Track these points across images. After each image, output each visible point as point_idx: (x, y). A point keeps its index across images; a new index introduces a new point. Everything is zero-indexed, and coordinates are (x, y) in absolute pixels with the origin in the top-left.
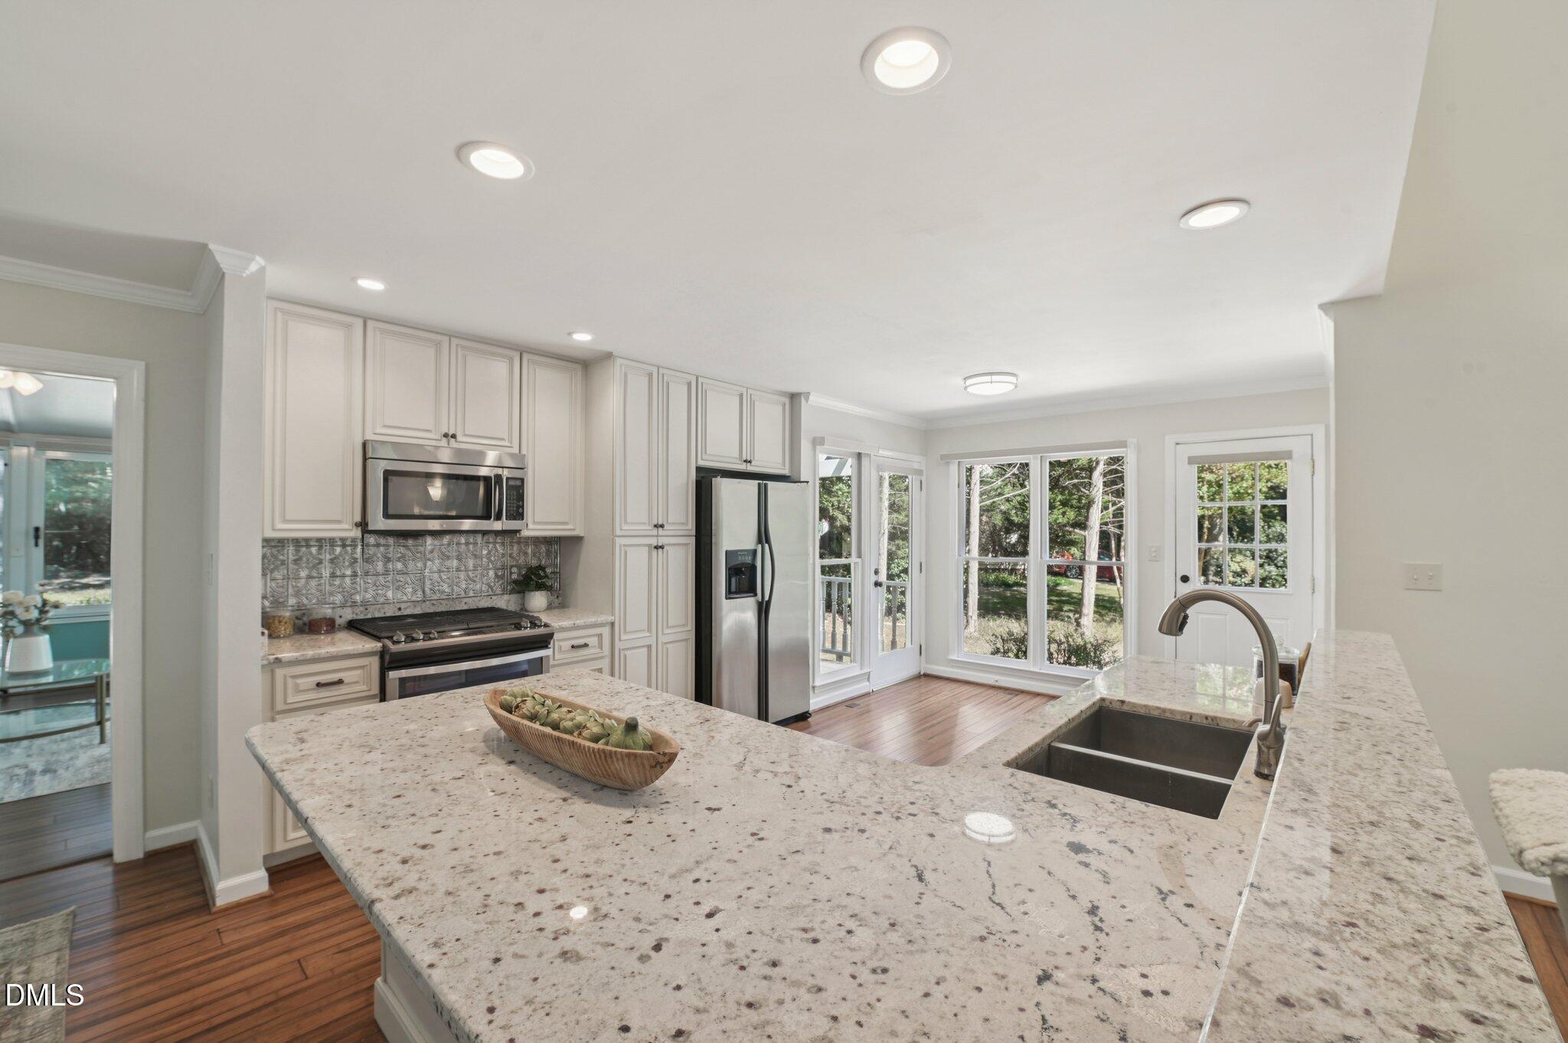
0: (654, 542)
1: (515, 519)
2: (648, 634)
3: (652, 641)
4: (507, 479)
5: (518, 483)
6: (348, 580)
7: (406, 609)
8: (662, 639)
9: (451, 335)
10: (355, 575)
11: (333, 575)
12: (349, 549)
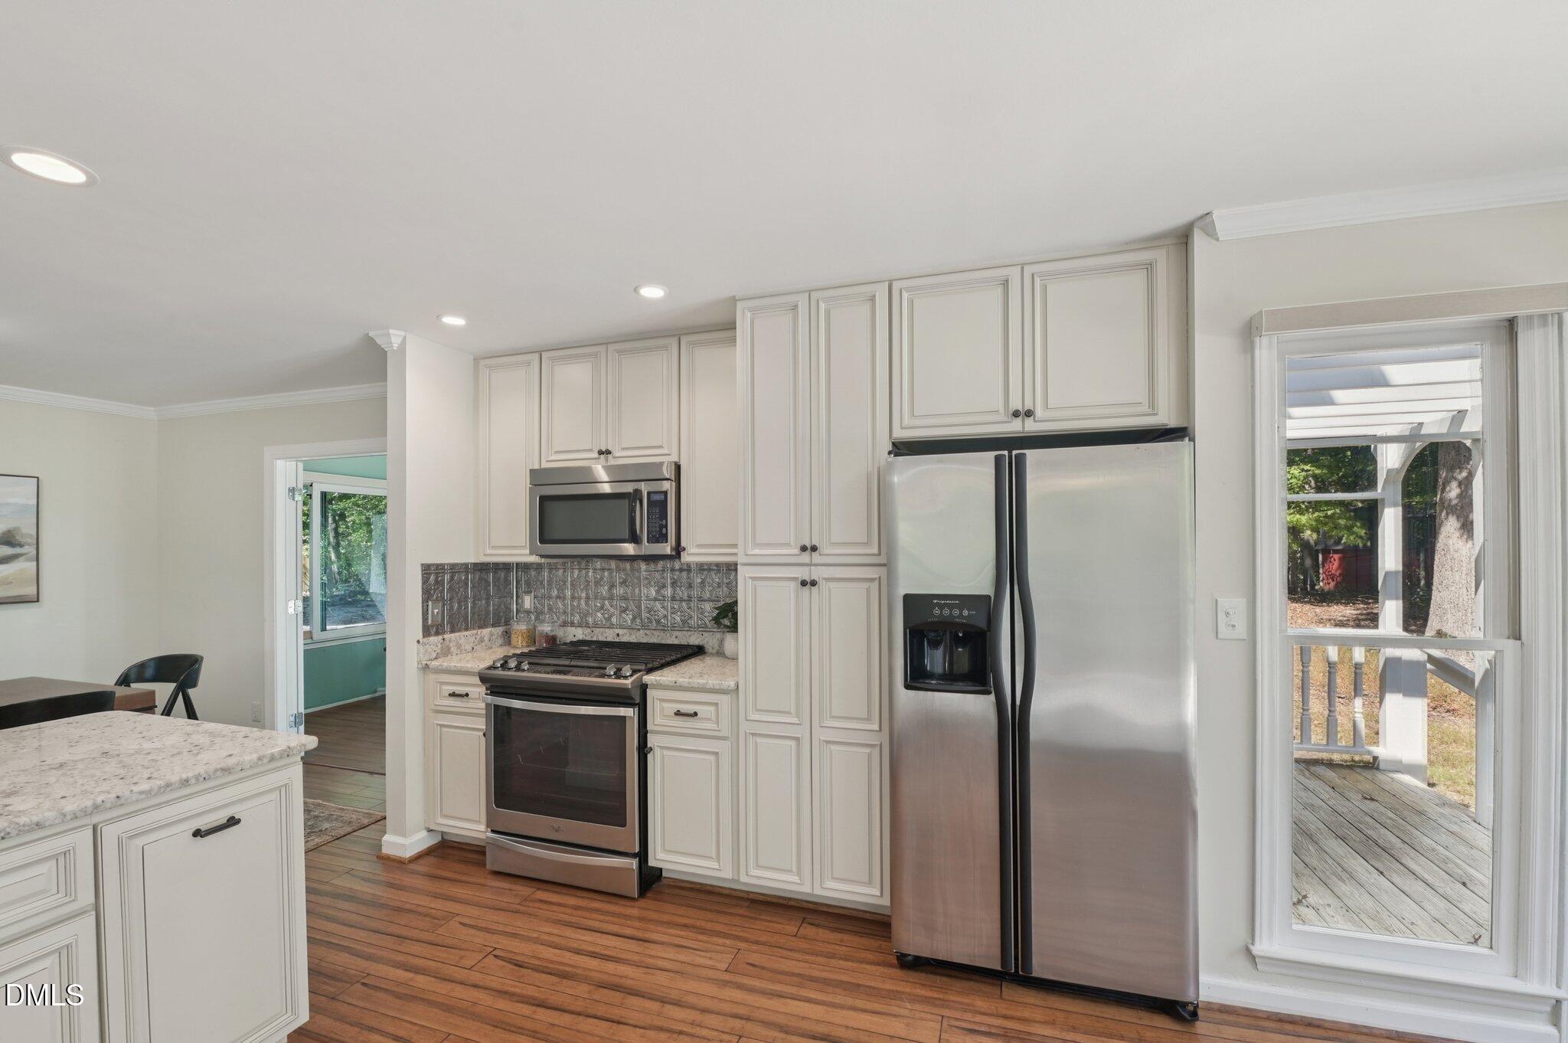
0: (803, 573)
1: (658, 541)
2: (795, 720)
3: (803, 732)
4: (649, 493)
5: (662, 497)
6: (583, 602)
7: (623, 635)
8: (820, 735)
9: (606, 342)
10: (588, 598)
11: (573, 598)
12: (584, 572)
